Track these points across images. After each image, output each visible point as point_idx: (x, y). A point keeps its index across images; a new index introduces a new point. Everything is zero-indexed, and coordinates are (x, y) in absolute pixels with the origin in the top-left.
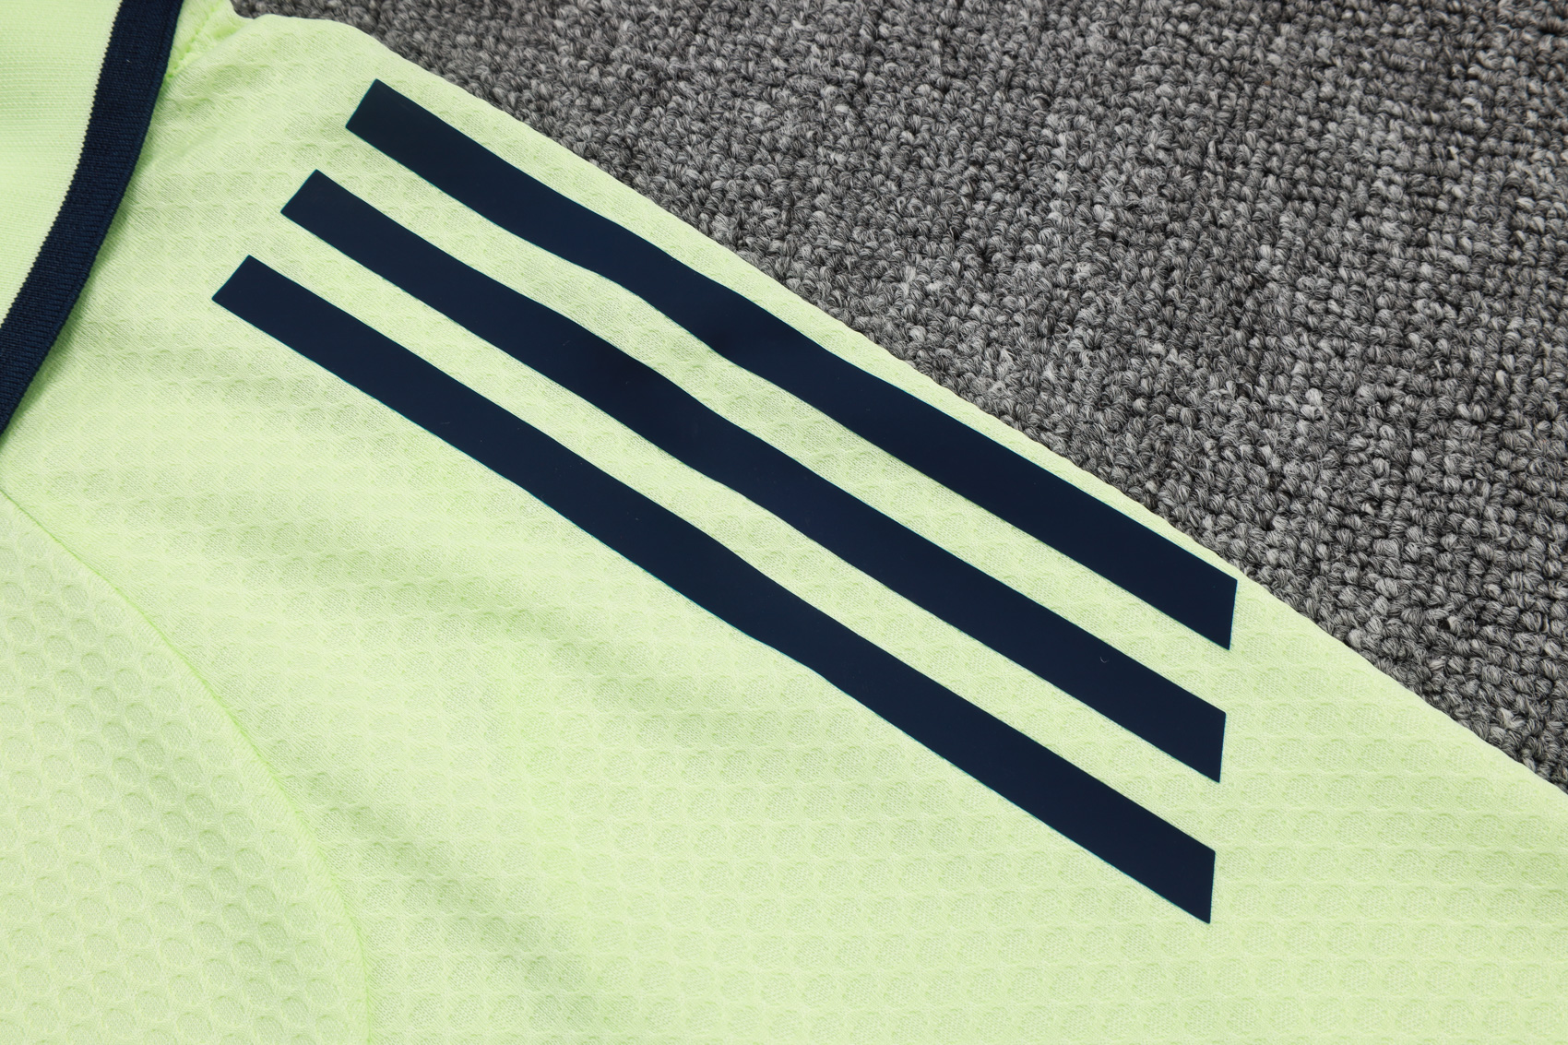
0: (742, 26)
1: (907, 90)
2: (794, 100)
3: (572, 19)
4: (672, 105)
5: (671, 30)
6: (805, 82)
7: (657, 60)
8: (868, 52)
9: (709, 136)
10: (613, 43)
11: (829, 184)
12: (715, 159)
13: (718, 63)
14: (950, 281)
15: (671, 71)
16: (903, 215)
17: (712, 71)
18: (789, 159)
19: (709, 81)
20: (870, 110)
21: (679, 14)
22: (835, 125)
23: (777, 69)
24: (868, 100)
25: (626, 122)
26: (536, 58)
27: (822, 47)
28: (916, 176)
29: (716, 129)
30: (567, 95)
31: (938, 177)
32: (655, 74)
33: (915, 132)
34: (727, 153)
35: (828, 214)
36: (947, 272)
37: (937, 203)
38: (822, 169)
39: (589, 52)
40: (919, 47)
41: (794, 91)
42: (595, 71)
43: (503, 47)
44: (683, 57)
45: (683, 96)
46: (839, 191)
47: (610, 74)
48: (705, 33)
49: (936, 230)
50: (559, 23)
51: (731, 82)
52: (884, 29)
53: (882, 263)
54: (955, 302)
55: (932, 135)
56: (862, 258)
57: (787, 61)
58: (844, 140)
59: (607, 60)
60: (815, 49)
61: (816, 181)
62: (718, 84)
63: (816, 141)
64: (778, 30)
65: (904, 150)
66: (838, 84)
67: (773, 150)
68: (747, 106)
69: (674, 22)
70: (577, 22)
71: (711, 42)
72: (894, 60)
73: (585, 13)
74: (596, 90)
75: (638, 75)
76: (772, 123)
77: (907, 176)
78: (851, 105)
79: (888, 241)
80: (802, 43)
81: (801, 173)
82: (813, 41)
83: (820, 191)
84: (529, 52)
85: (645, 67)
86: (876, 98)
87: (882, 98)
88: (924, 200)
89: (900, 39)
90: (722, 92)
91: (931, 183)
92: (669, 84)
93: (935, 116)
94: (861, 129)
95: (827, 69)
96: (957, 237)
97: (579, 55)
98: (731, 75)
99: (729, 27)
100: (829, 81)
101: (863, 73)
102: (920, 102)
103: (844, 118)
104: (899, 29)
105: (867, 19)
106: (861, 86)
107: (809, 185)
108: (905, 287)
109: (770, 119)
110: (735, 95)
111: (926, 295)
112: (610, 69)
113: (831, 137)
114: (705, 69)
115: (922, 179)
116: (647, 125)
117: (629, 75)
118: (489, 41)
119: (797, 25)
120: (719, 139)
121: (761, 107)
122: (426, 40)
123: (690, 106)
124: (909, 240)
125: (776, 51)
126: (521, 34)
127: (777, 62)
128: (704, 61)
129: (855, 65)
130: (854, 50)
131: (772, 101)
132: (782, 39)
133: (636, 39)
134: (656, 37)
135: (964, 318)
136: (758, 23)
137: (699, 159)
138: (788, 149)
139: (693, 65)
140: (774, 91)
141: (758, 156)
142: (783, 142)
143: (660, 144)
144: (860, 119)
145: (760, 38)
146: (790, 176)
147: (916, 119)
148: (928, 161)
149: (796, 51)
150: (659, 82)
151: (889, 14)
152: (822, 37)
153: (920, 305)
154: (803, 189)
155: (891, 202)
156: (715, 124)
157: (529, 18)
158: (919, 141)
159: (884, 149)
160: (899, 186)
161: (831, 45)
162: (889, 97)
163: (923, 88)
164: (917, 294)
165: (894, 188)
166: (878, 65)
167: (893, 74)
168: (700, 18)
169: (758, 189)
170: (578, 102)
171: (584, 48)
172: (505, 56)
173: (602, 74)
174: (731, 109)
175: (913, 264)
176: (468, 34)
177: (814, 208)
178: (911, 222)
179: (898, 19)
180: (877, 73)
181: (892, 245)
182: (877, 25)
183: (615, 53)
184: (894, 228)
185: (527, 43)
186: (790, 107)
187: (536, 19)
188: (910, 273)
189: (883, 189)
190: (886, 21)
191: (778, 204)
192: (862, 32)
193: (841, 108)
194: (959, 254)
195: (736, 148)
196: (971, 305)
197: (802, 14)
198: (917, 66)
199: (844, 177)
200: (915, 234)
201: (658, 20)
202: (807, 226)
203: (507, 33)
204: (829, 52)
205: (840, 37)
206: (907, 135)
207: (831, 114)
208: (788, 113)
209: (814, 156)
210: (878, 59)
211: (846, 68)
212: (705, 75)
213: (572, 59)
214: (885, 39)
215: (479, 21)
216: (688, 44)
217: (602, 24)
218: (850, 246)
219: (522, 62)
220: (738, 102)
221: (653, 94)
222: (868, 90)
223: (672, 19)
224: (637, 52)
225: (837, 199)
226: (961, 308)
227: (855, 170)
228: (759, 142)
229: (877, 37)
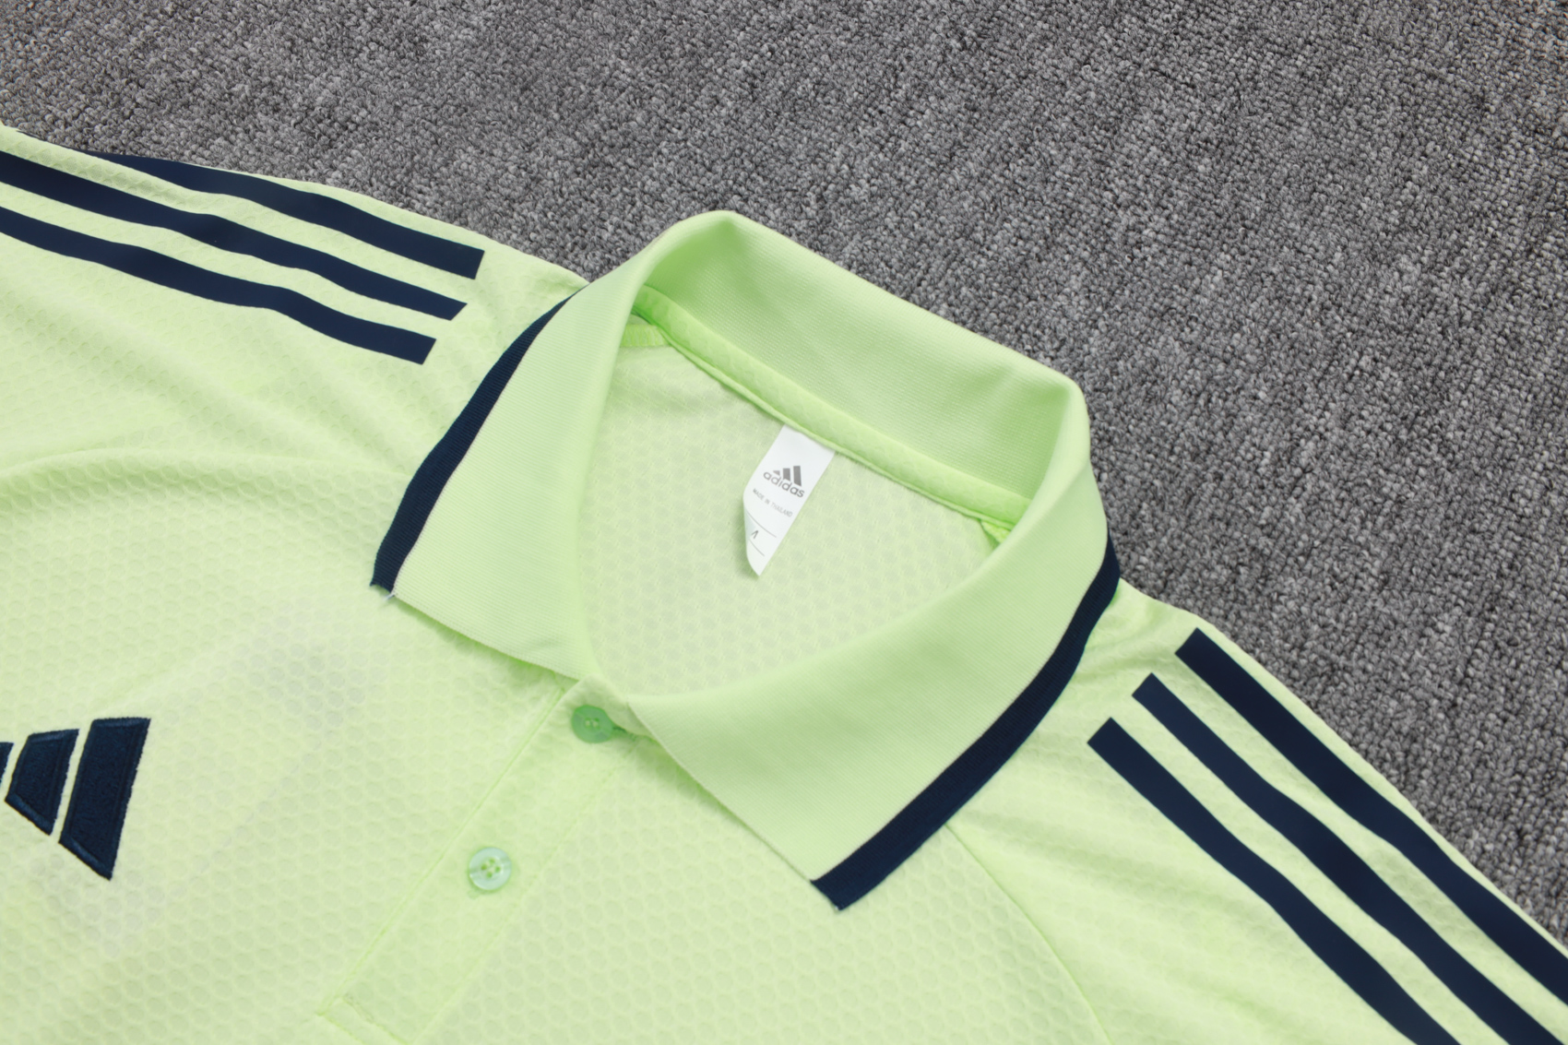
0: (1385, 646)
1: (1482, 714)
2: (1414, 703)
3: (1282, 615)
4: (1340, 687)
5: (1343, 638)
6: (1420, 693)
7: (1333, 656)
8: (1461, 683)
9: (1361, 713)
10: (1306, 637)
11: (1431, 764)
12: (1363, 729)
13: (1370, 667)
14: (1500, 846)
15: (1341, 666)
16: (1473, 795)
17: (1365, 671)
18: (1408, 741)
19: (1364, 678)
20: (1458, 721)
21: (1349, 629)
22: (1437, 726)
23: (1403, 680)
24: (1458, 715)
25: (1312, 692)
26: (1259, 635)
27: (1433, 673)
28: (1484, 772)
29: (1365, 710)
30: (1276, 664)
31: (1497, 777)
32: (1331, 664)
33: (1485, 743)
34: (1371, 728)
35: (1429, 783)
36: (1497, 839)
37: (1495, 793)
38: (1428, 753)
39: (1292, 639)
40: (1491, 688)
41: (1414, 697)
42: (1295, 653)
43: (1240, 623)
44: (1349, 658)
45: (1347, 683)
46: (1437, 769)
47: (1304, 657)
48: (1363, 645)
49: (1493, 811)
50: (1275, 616)
51: (1377, 681)
52: (1471, 671)
53: (1459, 824)
54: (1501, 860)
55: (1495, 748)
56: (1447, 817)
57: (1410, 675)
58: (1442, 737)
59: (1302, 648)
60: (1428, 673)
61: (1423, 760)
62: (1369, 681)
63: (1426, 734)
64: (1407, 655)
65: (1477, 753)
66: (1440, 699)
67: (1399, 732)
68: (1385, 700)
69: (1344, 633)
70: (1285, 617)
71: (1366, 652)
72: (1476, 693)
73: (1291, 613)
74: (1295, 665)
75: (1321, 662)
76: (1399, 715)
77: (1478, 771)
78: (1447, 715)
79: (1462, 809)
80: (1421, 668)
81: (1415, 752)
82: (1427, 667)
83: (1425, 767)
84: (1256, 630)
85: (1325, 658)
86: (1463, 715)
87: (1466, 716)
88: (1488, 789)
89: (1480, 680)
90: (1371, 688)
91: (1492, 779)
92: (1339, 673)
93: (1498, 736)
94: (1453, 733)
95: (1435, 688)
96: (1505, 818)
97: (1286, 640)
98: (1377, 677)
99: (1377, 645)
100: (1435, 696)
101: (1456, 695)
102: (1489, 725)
103: (1443, 722)
104: (1480, 674)
105: (1462, 662)
106: (1454, 705)
107: (1418, 762)
108: (1471, 842)
109: (1398, 712)
110: (1378, 690)
111: (1484, 851)
112: (1304, 653)
113: (1434, 734)
114: (1360, 668)
115: (1487, 775)
116: (1325, 697)
117: (1315, 662)
118: (1232, 616)
119: (1418, 654)
120: (1366, 718)
121: (1394, 703)
122: (1194, 605)
123: (1351, 690)
124: (1476, 812)
125: (1405, 669)
126: (1252, 616)
127: (1405, 675)
128: (1361, 663)
129: (1452, 690)
130: (1451, 679)
131: (1400, 701)
132: (1409, 661)
133: (1322, 639)
134: (1333, 640)
135: (1506, 872)
136: (1396, 647)
137: (1354, 727)
138: (1408, 734)
139: (1354, 664)
140: (1402, 694)
141: (1388, 734)
142: (1405, 729)
143: (1330, 711)
144: (1453, 726)
145: (1396, 657)
146: (1407, 753)
147: (1487, 735)
148: (1491, 764)
149: (1416, 671)
150: (1333, 670)
151: (1475, 662)
152: (1433, 667)
153: (1480, 856)
154: (1415, 761)
155: (1467, 785)
156: (1365, 706)
157: (1257, 607)
158: (1487, 750)
159: (1466, 750)
160: (1472, 775)
161: (1438, 673)
162: (1471, 716)
163: (1492, 716)
164: (1479, 849)
165: (1469, 776)
166: (1466, 694)
167: (1474, 702)
168: (1359, 635)
169: (1388, 756)
170: (1283, 670)
171: (1289, 636)
172: (1241, 628)
173: (1299, 656)
174: (1375, 699)
175: (1478, 829)
176: (1220, 608)
177: (1420, 777)
178: (1478, 801)
179: (1480, 667)
180: (1464, 699)
181: (1465, 813)
182: (1467, 667)
183: (1308, 644)
184: (1467, 802)
185: (1254, 623)
186: (1410, 707)
187: (1262, 609)
188: (1476, 835)
189: (1463, 775)
190: (1473, 666)
191: (1398, 768)
192: (1458, 669)
193: (1441, 716)
194: (1506, 829)
195: (1376, 725)
196: (1510, 864)
197: (1423, 649)
198: (1489, 700)
199: (1441, 762)
200: (1480, 809)
201: (1335, 629)
202: (1416, 787)
203: (1244, 614)
204: (1437, 678)
205: (1444, 669)
206: (1479, 744)
207: (1435, 719)
208: (1409, 711)
209: (1423, 743)
210: (1465, 689)
211: (1446, 690)
212: (1360, 672)
213: (1282, 642)
214: (1472, 678)
215: (1226, 601)
216: (1352, 650)
217: (1300, 623)
218: (1441, 808)
219: (1251, 634)
220: (1380, 696)
221: (1329, 678)
222: (1459, 709)
223: (1343, 631)
224: (1321, 648)
225: (1435, 774)
226: (1504, 865)
227: (1446, 759)
228: (1391, 725)
229: (1466, 675)
